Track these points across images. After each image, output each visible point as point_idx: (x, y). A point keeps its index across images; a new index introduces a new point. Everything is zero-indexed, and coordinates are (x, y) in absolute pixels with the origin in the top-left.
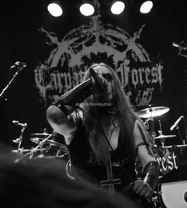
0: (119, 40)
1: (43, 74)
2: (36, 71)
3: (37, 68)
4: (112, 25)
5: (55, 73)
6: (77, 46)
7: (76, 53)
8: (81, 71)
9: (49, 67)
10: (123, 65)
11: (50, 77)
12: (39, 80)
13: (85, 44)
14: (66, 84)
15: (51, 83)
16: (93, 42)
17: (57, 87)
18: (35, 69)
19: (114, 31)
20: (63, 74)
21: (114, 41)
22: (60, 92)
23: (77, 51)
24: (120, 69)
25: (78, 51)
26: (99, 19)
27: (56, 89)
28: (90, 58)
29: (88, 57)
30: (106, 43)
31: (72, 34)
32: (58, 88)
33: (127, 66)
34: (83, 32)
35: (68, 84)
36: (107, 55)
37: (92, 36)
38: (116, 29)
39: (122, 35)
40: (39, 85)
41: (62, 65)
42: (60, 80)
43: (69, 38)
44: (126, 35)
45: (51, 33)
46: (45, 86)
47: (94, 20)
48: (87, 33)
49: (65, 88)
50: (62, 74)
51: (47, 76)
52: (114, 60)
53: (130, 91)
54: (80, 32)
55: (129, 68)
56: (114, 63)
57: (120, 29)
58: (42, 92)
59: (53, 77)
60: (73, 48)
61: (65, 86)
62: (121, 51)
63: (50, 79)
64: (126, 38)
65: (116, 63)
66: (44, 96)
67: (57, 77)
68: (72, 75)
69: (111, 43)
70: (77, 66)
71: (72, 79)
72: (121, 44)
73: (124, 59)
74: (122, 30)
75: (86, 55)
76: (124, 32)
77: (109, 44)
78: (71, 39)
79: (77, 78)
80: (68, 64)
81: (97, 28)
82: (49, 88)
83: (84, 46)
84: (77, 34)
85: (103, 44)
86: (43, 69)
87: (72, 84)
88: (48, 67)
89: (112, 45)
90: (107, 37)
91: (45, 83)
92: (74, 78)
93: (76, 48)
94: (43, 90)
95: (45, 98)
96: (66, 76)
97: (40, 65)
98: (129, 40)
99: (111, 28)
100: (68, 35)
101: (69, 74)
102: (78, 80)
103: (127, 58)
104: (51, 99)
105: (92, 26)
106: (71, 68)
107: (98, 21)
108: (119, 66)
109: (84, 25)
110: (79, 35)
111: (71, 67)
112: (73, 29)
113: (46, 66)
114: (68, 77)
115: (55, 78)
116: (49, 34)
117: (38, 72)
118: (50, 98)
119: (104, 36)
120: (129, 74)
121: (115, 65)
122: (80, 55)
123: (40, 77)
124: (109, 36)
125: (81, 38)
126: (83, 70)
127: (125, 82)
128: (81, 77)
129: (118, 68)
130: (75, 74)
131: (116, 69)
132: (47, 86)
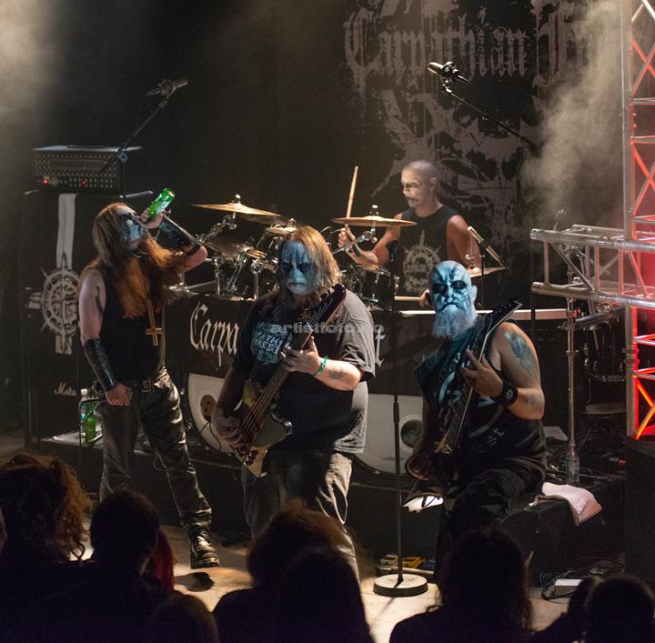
1: (364, 32)
2: (347, 24)
3: (352, 16)
5: (389, 32)
8: (450, 28)
9: (377, 16)
10: (556, 18)
11: (379, 42)
12: (352, 48)
14: (413, 61)
15: (379, 57)
17: (392, 70)
18: (347, 19)
20: (408, 35)
22: (398, 82)
24: (547, 30)
27: (390, 73)
32: (395, 72)
33: (566, 21)
35: (418, 63)
40: (352, 63)
41: (407, 11)
42: (398, 50)
46: (366, 64)
49: (410, 72)
50: (405, 34)
51: (371, 39)
56: (531, 11)
58: (358, 79)
59: (384, 42)
61: (410, 68)
63: (378, 48)
65: (537, 11)
66: (361, 90)
67: (393, 42)
68: (428, 39)
71: (428, 49)
79: (440, 48)
80: (420, 9)
82: (373, 70)
86: (364, 20)
88: (374, 15)
91: (365, 59)
92: (432, 47)
94: (359, 74)
95: (362, 96)
96: (414, 42)
97: (358, 11)
101: (421, 36)
102: (441, 53)
104: (376, 100)
106: (429, 18)
108: (545, 20)
111: (426, 17)
113: (371, 13)
114: (418, 45)
115: (388, 45)
117: (352, 29)
118: (375, 97)
120: (569, 42)
121: (535, 17)
123: (356, 39)
126: (456, 27)
127: (557, 66)
128: (450, 43)
129: (542, 23)
130: (436, 35)
131: (536, 29)
132: (370, 64)
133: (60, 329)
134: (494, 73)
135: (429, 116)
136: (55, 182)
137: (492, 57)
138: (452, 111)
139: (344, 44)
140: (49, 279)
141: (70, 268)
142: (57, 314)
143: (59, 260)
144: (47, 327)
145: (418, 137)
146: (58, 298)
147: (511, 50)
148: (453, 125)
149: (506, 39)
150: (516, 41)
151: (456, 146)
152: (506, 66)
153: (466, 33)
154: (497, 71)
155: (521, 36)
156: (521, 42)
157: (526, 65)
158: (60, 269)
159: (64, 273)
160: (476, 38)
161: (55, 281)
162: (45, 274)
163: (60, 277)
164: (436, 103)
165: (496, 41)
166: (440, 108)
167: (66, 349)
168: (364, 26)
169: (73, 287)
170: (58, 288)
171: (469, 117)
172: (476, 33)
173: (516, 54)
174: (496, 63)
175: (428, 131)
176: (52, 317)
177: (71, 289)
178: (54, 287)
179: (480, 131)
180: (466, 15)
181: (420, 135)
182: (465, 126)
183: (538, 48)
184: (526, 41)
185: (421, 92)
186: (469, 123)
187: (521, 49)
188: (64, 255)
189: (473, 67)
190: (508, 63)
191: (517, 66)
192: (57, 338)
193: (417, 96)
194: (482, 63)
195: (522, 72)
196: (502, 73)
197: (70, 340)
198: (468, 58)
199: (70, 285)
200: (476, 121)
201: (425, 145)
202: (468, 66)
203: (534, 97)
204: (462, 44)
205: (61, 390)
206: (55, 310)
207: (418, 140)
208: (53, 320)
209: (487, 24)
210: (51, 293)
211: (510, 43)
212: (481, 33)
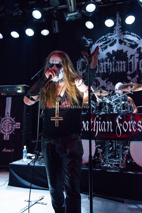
0: (132, 41)
1: (82, 64)
2: (78, 62)
3: (79, 61)
4: (128, 32)
6: (104, 47)
7: (103, 51)
8: (105, 62)
10: (134, 57)
12: (79, 68)
13: (109, 45)
15: (86, 69)
16: (115, 44)
18: (78, 61)
19: (129, 36)
21: (129, 42)
23: (103, 49)
25: (105, 50)
26: (120, 28)
28: (112, 54)
29: (111, 53)
30: (123, 44)
31: (102, 39)
33: (137, 58)
34: (108, 37)
36: (123, 51)
37: (114, 40)
38: (130, 34)
39: (135, 37)
40: (78, 71)
43: (99, 42)
44: (137, 37)
45: (89, 39)
47: (116, 29)
48: (111, 38)
51: (84, 66)
52: (128, 54)
53: (137, 75)
54: (107, 38)
55: (138, 59)
56: (127, 56)
57: (133, 34)
60: (101, 48)
62: (133, 48)
64: (138, 39)
65: (129, 56)
69: (126, 43)
70: (103, 59)
71: (99, 67)
72: (133, 43)
73: (135, 53)
74: (135, 34)
75: (109, 52)
76: (136, 36)
77: (125, 44)
78: (101, 42)
79: (102, 66)
81: (118, 34)
83: (108, 46)
84: (104, 39)
85: (121, 44)
86: (82, 61)
87: (99, 70)
88: (85, 60)
89: (127, 45)
90: (124, 39)
91: (82, 70)
92: (100, 66)
93: (103, 48)
94: (81, 74)
97: (80, 59)
98: (140, 41)
99: (128, 34)
100: (99, 40)
102: (102, 68)
103: (137, 53)
105: (115, 33)
106: (99, 60)
107: (119, 30)
108: (131, 58)
109: (109, 33)
110: (106, 39)
112: (102, 36)
113: (84, 60)
116: (88, 40)
117: (79, 63)
119: (122, 39)
120: (137, 63)
121: (128, 58)
122: (105, 52)
123: (80, 66)
124: (126, 39)
125: (107, 41)
126: (107, 61)
127: (134, 68)
128: (105, 65)
129: (130, 59)
130: (101, 64)
131: (129, 60)
132: (83, 71)
133: (6, 133)
134: (117, 71)
135: (99, 82)
136: (5, 94)
137: (116, 68)
138: (105, 81)
139: (76, 67)
140: (2, 120)
141: (10, 116)
142: (5, 129)
143: (6, 114)
144: (1, 132)
145: (96, 87)
146: (5, 124)
147: (122, 66)
148: (105, 84)
149: (120, 64)
150: (123, 64)
151: (106, 89)
152: (120, 70)
153: (109, 63)
154: (118, 71)
155: (124, 62)
156: (124, 64)
157: (125, 69)
158: (6, 117)
159: (8, 117)
160: (112, 64)
161: (4, 120)
162: (1, 118)
163: (6, 119)
164: (101, 79)
165: (117, 64)
166: (102, 80)
167: (7, 138)
168: (82, 63)
169: (10, 121)
170: (5, 122)
171: (110, 82)
172: (112, 63)
173: (123, 67)
174: (117, 69)
175: (99, 86)
176: (3, 130)
177: (9, 122)
178: (4, 122)
179: (113, 85)
180: (109, 59)
181: (97, 87)
182: (109, 84)
183: (129, 65)
184: (126, 64)
185: (97, 77)
186: (110, 83)
187: (124, 65)
188: (8, 113)
189: (111, 70)
190: (121, 69)
191: (123, 69)
192: (5, 136)
193: (96, 78)
194: (113, 69)
195: (124, 70)
196: (119, 71)
197: (8, 136)
198: (110, 68)
199: (9, 121)
200: (112, 83)
201: (98, 89)
202: (110, 70)
203: (128, 76)
204: (108, 65)
205: (4, 150)
206: (4, 128)
207: (96, 88)
208: (4, 131)
209: (115, 60)
210: (3, 123)
211: (121, 64)
212: (114, 62)
